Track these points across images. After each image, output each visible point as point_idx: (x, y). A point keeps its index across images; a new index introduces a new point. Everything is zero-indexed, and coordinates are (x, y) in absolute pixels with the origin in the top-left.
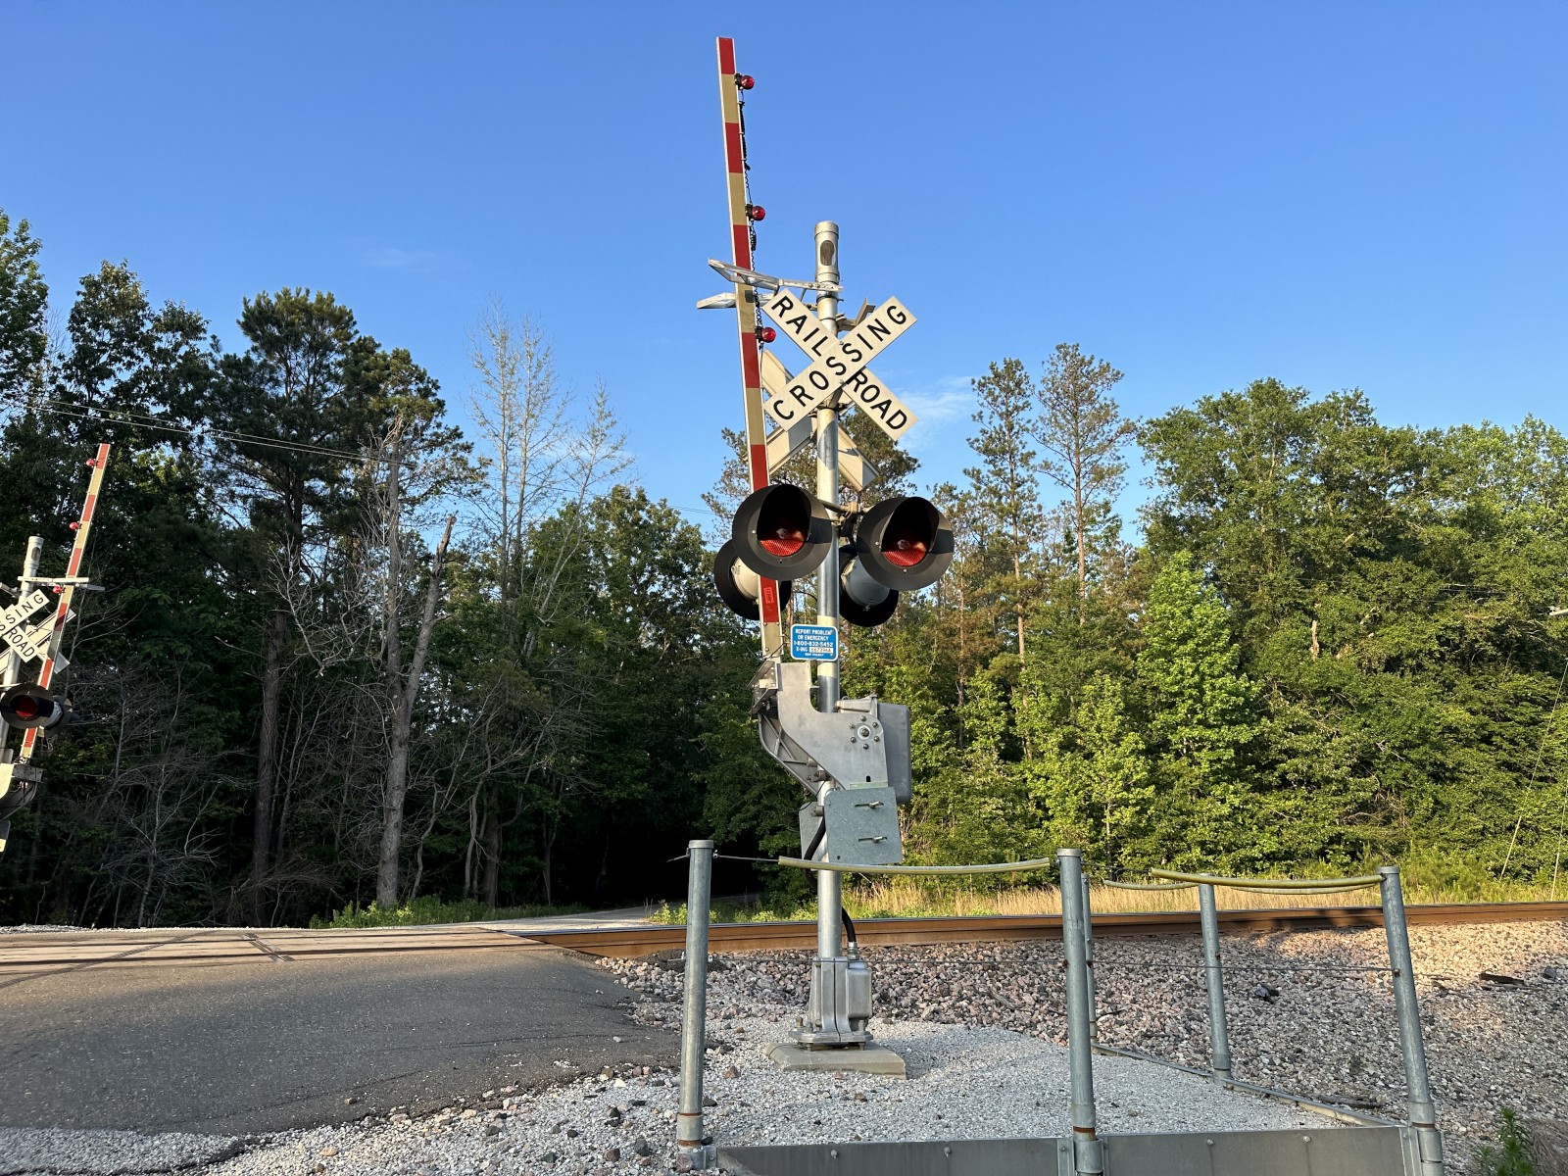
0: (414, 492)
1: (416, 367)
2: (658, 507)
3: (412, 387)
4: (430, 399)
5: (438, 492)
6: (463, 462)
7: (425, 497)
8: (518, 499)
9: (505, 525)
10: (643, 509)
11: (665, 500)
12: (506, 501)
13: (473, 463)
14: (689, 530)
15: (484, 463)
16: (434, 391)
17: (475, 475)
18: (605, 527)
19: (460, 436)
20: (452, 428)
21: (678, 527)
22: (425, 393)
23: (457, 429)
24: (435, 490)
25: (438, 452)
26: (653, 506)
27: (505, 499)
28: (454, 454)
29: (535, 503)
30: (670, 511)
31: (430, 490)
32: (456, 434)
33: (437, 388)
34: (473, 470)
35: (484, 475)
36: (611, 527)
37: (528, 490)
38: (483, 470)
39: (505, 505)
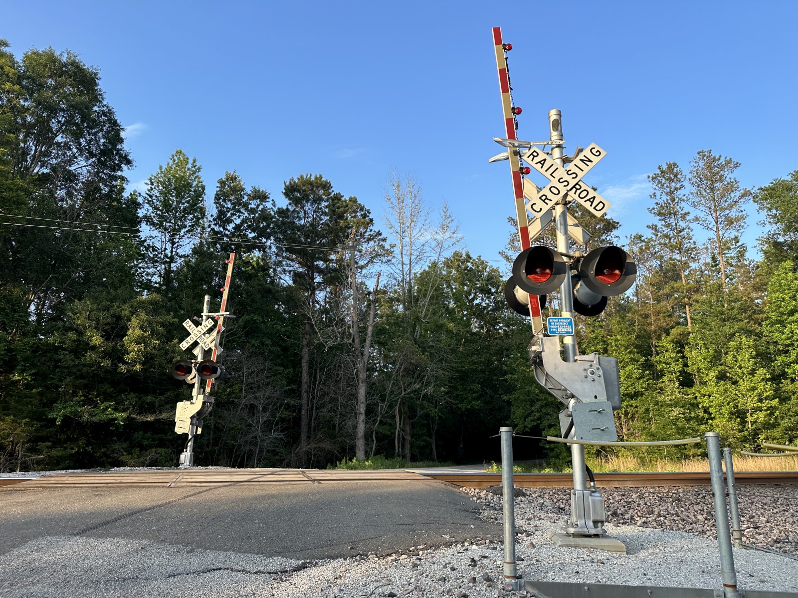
0: (361, 263)
1: (360, 204)
2: (477, 260)
3: (358, 214)
4: (367, 218)
5: (372, 262)
6: (382, 247)
7: (367, 265)
8: (408, 262)
9: (403, 275)
10: (469, 262)
11: (480, 256)
12: (403, 264)
13: (387, 247)
14: (493, 270)
15: (392, 246)
16: (368, 214)
17: (389, 252)
18: (451, 272)
19: (380, 234)
20: (377, 231)
21: (488, 269)
22: (364, 216)
23: (379, 231)
24: (371, 261)
25: (372, 243)
26: (474, 260)
27: (403, 262)
28: (379, 243)
29: (416, 263)
30: (483, 261)
31: (369, 261)
32: (379, 234)
33: (370, 213)
34: (387, 250)
35: (392, 252)
36: (454, 272)
37: (413, 257)
38: (392, 250)
39: (403, 266)
